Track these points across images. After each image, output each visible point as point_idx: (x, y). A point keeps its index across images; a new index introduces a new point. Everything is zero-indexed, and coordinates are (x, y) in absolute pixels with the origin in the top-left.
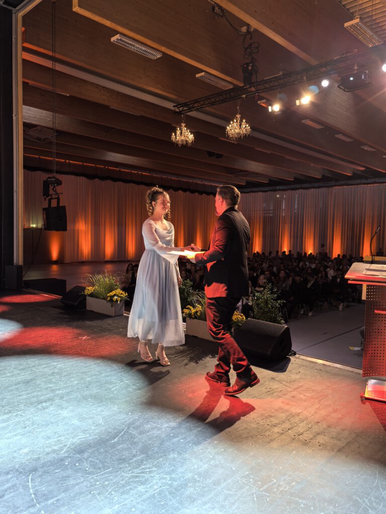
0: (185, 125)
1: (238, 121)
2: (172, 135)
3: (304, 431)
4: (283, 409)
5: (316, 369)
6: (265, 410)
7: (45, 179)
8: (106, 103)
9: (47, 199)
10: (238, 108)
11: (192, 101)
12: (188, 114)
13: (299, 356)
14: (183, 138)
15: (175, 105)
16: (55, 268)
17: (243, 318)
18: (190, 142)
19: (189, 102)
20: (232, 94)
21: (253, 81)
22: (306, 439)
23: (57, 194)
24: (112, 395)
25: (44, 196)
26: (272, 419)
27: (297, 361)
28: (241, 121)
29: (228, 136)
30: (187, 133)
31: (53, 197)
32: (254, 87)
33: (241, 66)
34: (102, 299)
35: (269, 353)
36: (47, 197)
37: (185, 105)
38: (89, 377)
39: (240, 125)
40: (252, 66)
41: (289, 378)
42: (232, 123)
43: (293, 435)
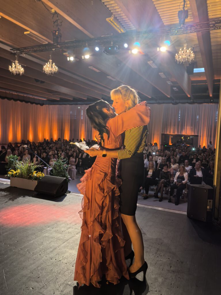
0: (18, 62)
2: (9, 67)
10: (50, 56)
11: (23, 48)
12: (20, 55)
14: (17, 70)
18: (22, 73)
19: (20, 48)
21: (59, 41)
27: (70, 196)
28: (52, 64)
30: (19, 67)
32: (59, 45)
33: (52, 32)
37: (18, 49)
41: (63, 204)
42: (47, 64)
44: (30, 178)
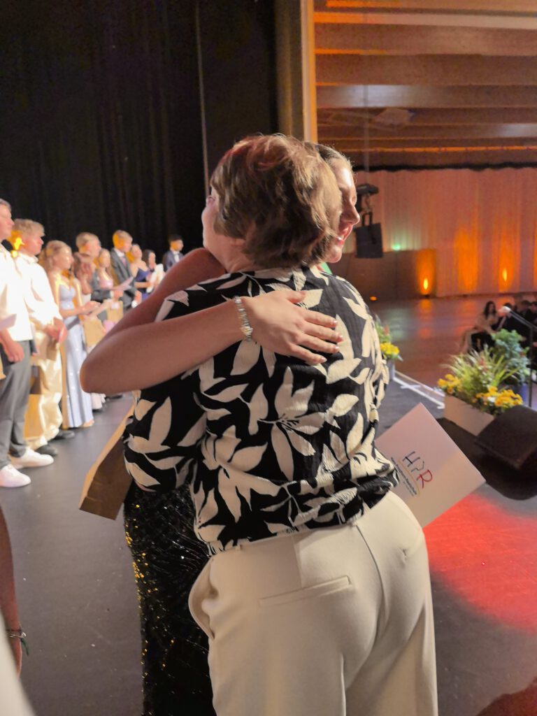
16: (425, 304)
23: (369, 207)
31: (367, 212)
44: (479, 404)
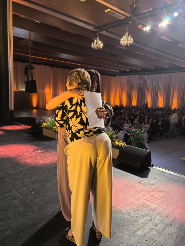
0: (99, 38)
1: (127, 36)
2: (92, 44)
3: (159, 223)
4: (145, 204)
5: (165, 177)
6: (135, 205)
7: (25, 66)
8: (58, 26)
9: (27, 76)
10: (127, 29)
11: (103, 25)
12: (100, 33)
13: (156, 167)
14: (97, 45)
15: (94, 28)
17: (125, 145)
18: (101, 47)
19: (101, 26)
20: (124, 21)
21: (136, 14)
22: (160, 229)
23: (31, 74)
24: (46, 190)
25: (25, 74)
26: (139, 212)
27: (154, 171)
28: (129, 36)
29: (121, 44)
30: (100, 43)
31: (30, 76)
32: (136, 17)
33: (129, 5)
34: (51, 130)
35: (138, 166)
36: (27, 75)
37: (99, 27)
38: (35, 177)
39: (128, 38)
40: (135, 5)
41: (149, 182)
42: (123, 37)
43: (152, 226)
